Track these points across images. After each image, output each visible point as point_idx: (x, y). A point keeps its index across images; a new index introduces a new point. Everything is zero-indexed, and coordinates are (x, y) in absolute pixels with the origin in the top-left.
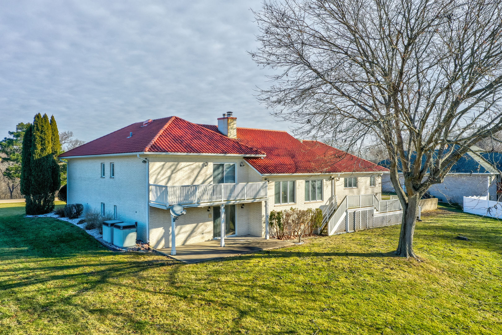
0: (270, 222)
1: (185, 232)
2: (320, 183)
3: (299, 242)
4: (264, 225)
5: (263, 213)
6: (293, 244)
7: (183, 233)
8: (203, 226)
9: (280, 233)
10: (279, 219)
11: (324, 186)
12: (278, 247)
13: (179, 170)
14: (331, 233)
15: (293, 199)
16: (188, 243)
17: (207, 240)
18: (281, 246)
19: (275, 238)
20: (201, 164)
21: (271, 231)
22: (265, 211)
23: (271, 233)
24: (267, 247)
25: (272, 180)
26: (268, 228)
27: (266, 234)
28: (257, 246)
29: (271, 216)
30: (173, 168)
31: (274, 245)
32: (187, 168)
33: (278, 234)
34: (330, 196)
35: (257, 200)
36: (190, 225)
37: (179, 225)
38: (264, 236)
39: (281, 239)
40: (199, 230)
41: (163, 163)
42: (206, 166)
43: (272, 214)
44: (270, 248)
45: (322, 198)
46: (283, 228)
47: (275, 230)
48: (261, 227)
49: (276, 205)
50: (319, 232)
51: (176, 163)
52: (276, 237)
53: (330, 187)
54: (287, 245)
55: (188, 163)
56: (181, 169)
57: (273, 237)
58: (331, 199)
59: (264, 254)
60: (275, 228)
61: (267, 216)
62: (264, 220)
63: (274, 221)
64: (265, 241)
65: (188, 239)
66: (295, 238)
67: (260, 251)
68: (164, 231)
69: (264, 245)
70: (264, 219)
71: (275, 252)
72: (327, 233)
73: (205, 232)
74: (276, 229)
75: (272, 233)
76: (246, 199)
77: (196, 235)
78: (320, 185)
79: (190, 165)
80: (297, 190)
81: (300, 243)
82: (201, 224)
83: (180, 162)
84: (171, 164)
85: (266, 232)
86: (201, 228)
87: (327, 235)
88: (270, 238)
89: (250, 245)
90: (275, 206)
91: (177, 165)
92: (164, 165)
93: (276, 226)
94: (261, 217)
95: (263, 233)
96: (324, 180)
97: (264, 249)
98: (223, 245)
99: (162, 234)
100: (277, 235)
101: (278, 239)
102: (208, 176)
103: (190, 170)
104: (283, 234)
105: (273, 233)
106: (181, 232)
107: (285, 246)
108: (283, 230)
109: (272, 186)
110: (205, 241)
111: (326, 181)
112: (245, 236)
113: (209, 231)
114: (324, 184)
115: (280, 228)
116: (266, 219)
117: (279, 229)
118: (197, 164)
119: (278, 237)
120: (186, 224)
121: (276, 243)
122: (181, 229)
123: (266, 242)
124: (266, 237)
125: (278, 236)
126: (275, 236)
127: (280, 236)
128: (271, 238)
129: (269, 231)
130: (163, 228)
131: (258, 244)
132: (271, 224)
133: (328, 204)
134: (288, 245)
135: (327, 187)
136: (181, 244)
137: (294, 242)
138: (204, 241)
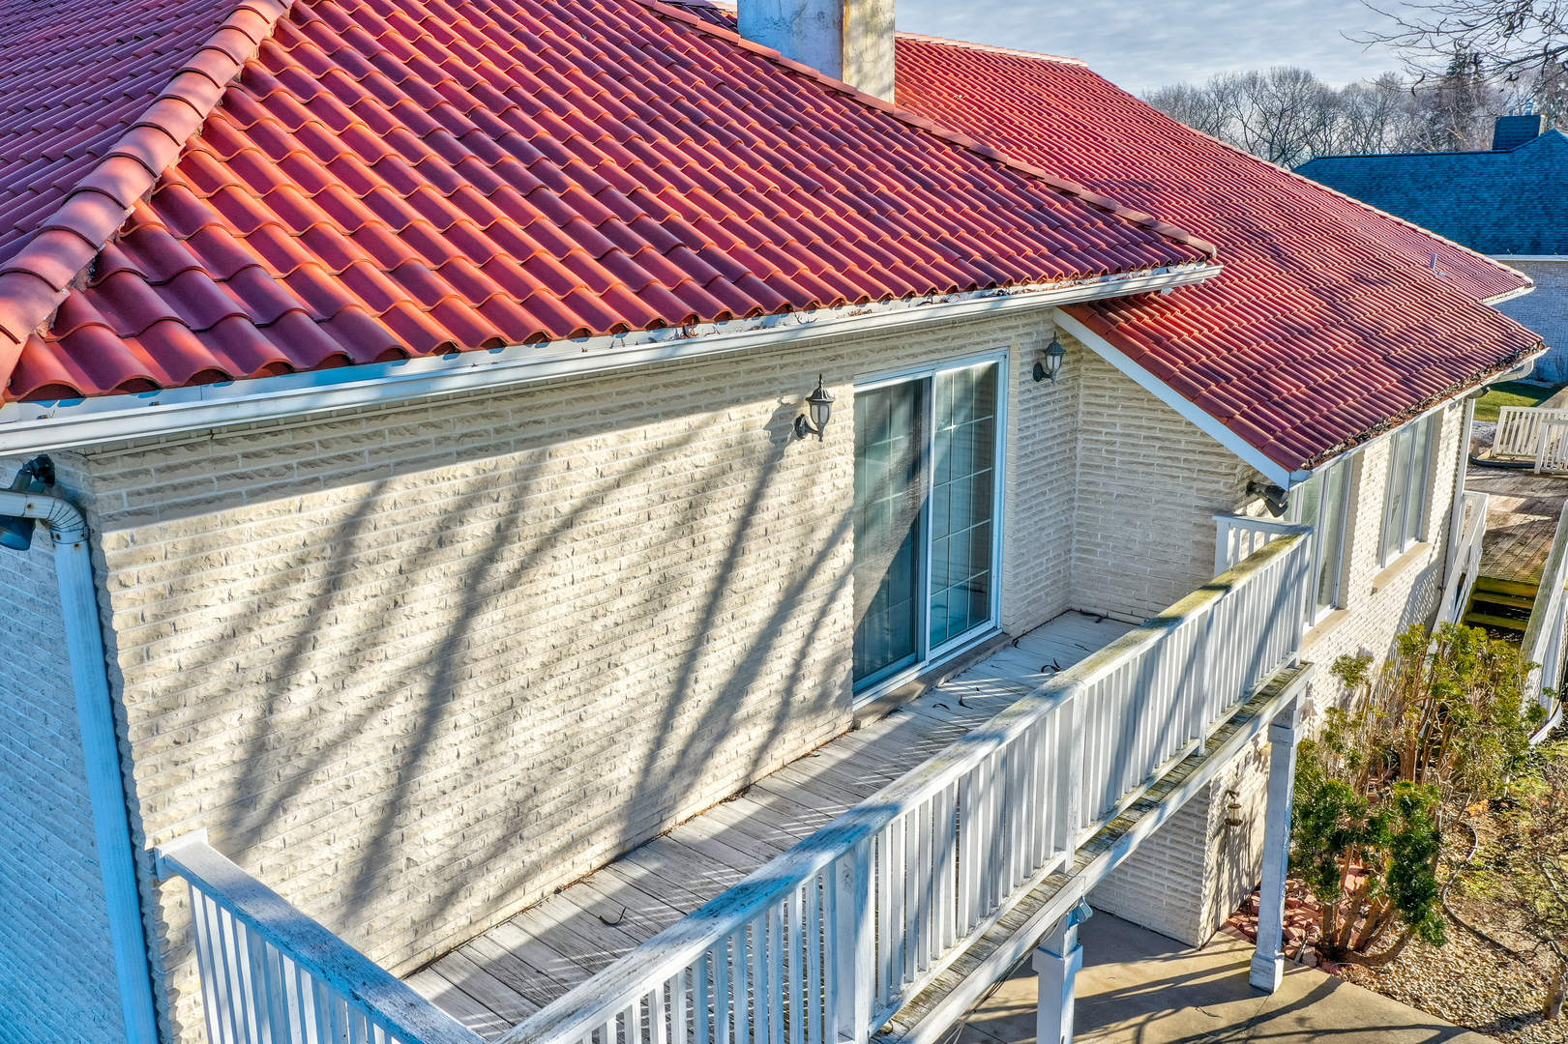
20: (760, 413)
30: (476, 529)
42: (801, 431)
56: (571, 522)
80: (1359, 513)
83: (557, 437)
84: (440, 488)
102: (823, 533)
118: (726, 422)
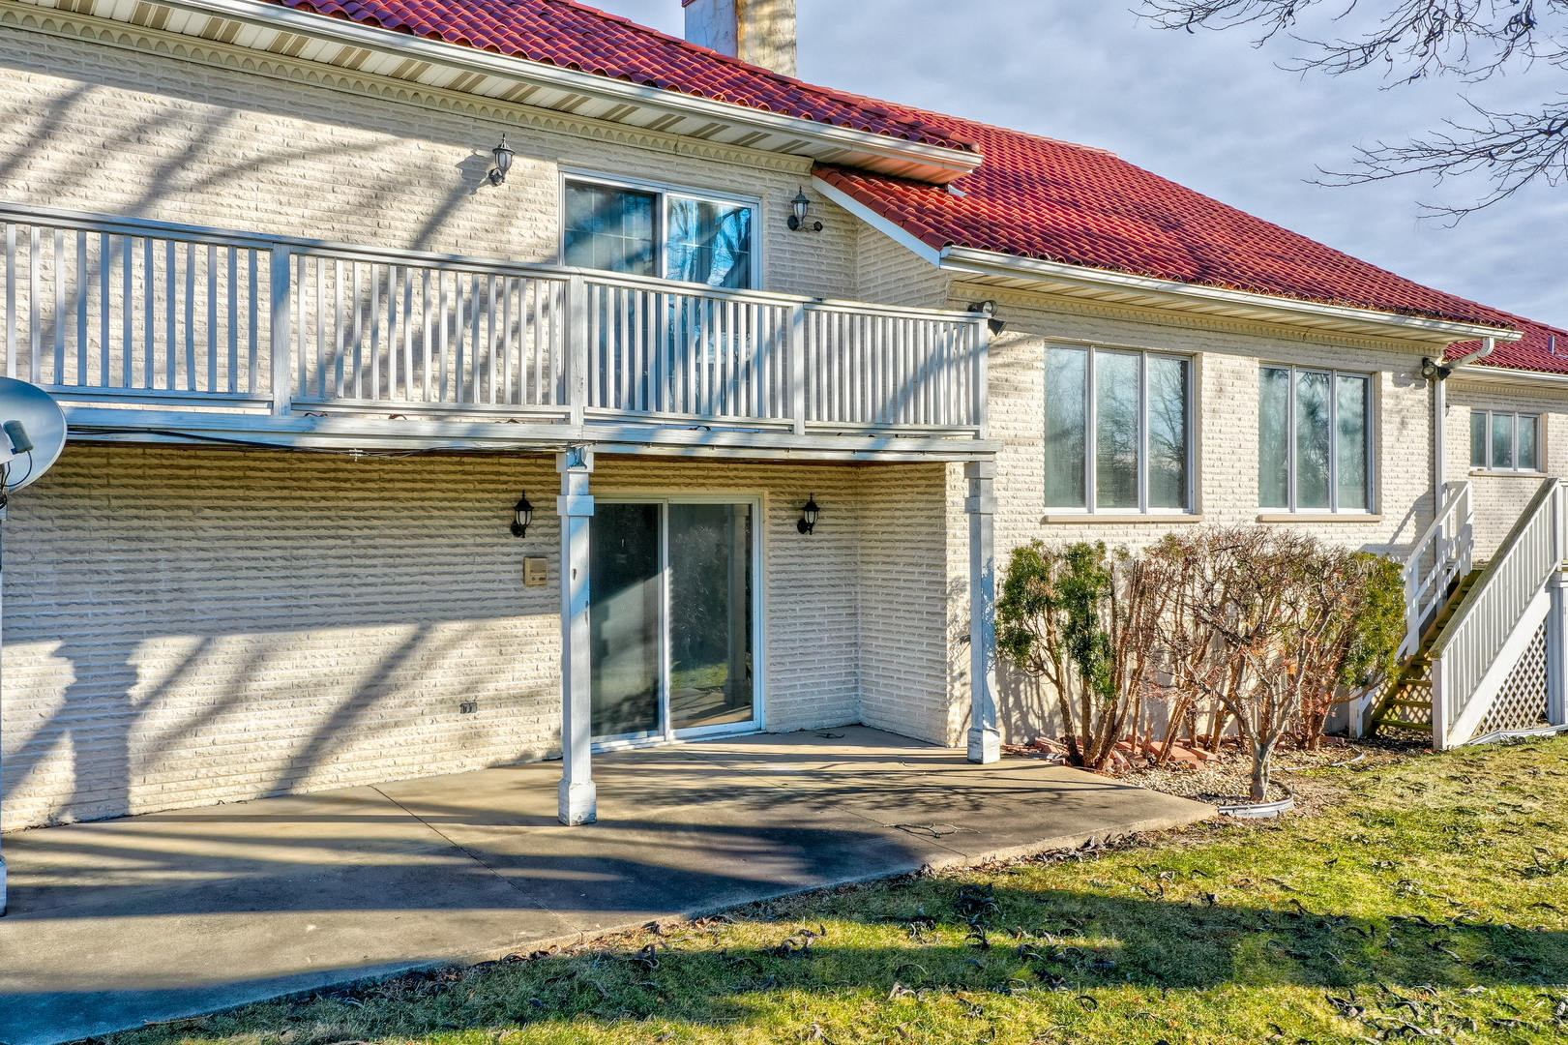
0: (1010, 631)
1: (299, 690)
2: (1359, 394)
3: (1256, 794)
4: (962, 658)
5: (958, 565)
6: (1208, 812)
7: (277, 693)
8: (470, 650)
9: (1086, 718)
10: (1078, 598)
11: (1384, 416)
12: (1072, 844)
13: (227, 174)
14: (1457, 734)
15: (1180, 488)
16: (325, 779)
17: (508, 756)
18: (1099, 832)
19: (1043, 752)
21: (1018, 704)
22: (965, 552)
23: (1015, 716)
24: (975, 837)
25: (1022, 327)
26: (991, 677)
27: (977, 720)
28: (887, 820)
29: (1015, 585)
30: (168, 142)
31: (1036, 817)
32: (315, 170)
33: (1068, 727)
34: (1421, 488)
35: (899, 448)
36: (341, 632)
37: (235, 630)
38: (964, 742)
39: (1098, 766)
40: (443, 677)
41: (51, 85)
42: (494, 179)
43: (1026, 567)
44: (1003, 854)
45: (1368, 494)
46: (1116, 674)
47: (1051, 693)
48: (940, 666)
49: (1052, 512)
50: (1357, 725)
51: (200, 109)
52: (1057, 750)
53: (1420, 427)
54: (1154, 824)
55: (326, 133)
56: (254, 165)
57: (1031, 744)
58: (1428, 507)
59: (930, 921)
60: (1044, 679)
61: (982, 583)
62: (964, 617)
63: (1037, 624)
64: (967, 778)
65: (329, 745)
66: (1201, 757)
67: (898, 884)
68: (65, 673)
69: (951, 819)
70: (960, 608)
71: (1042, 898)
72: (1429, 725)
73: (489, 690)
74: (1057, 683)
75: (1024, 717)
76: (801, 430)
77: (401, 715)
78: (1359, 408)
79: (345, 148)
80: (1206, 422)
81: (1266, 810)
82: (447, 630)
83: (245, 106)
84: (142, 104)
85: (980, 710)
86: (452, 659)
87: (1428, 745)
88: (1009, 753)
89: (827, 814)
90: (1045, 521)
91: (212, 125)
92: (62, 103)
93: (1057, 661)
94: (940, 591)
95: (956, 714)
96: (1387, 377)
97: (944, 864)
98: (576, 810)
99: (52, 700)
100: (1060, 734)
101: (1075, 760)
103: (349, 195)
104: (1114, 730)
105: (1033, 720)
106: (254, 687)
107: (1139, 826)
108: (1110, 693)
109: (1028, 366)
110: (494, 766)
111: (1398, 382)
112: (826, 735)
113: (523, 686)
114: (1387, 403)
115: (1086, 672)
116: (977, 606)
117: (1076, 687)
118: (415, 150)
119: (1072, 747)
120: (310, 626)
121: (1057, 796)
122: (254, 662)
123: (968, 791)
124: (975, 742)
125: (1070, 742)
126: (1044, 740)
127: (1088, 743)
128: (1019, 755)
129: (1004, 700)
130: (55, 645)
131: (903, 804)
132: (1019, 641)
133: (1407, 537)
134: (1166, 823)
135: (1403, 423)
136: (250, 791)
137: (1207, 797)
138: (474, 761)
